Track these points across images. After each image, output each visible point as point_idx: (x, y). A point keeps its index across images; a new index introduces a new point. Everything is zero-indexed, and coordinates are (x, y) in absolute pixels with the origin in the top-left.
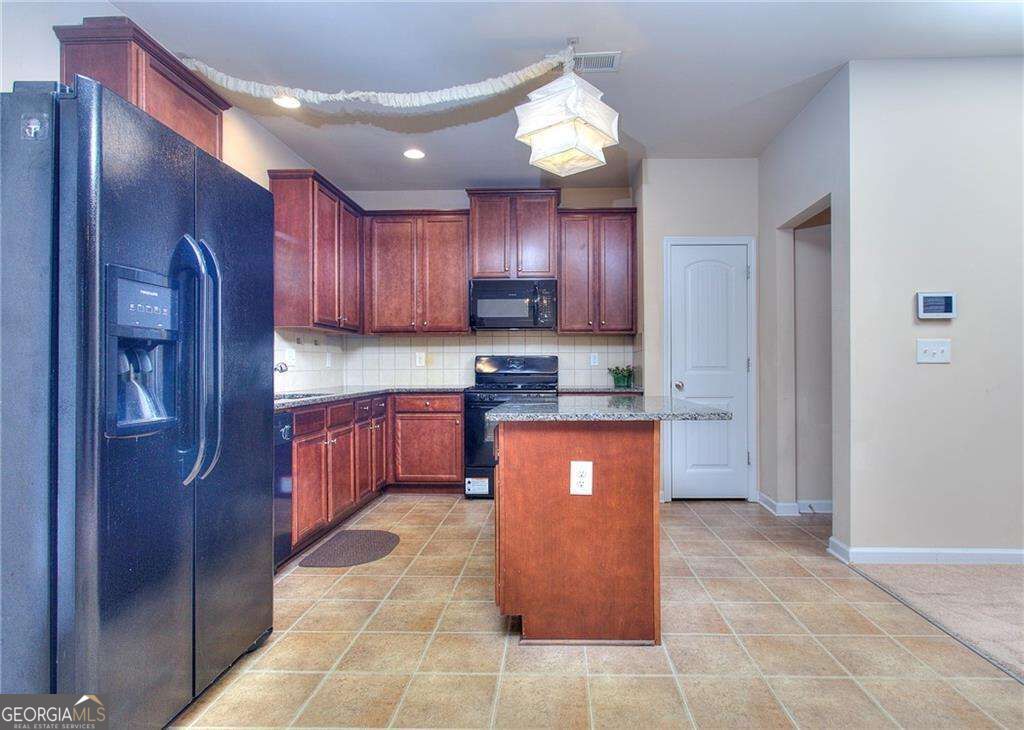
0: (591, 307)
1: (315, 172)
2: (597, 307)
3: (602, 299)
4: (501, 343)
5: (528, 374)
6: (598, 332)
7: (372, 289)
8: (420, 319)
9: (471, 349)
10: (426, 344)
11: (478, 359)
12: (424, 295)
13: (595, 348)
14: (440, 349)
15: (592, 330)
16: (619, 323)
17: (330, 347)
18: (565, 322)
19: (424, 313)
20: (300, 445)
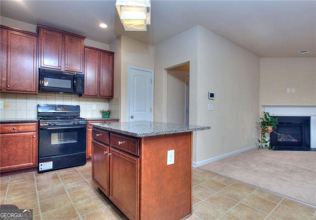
0: (97, 87)
2: (99, 87)
3: (101, 84)
4: (50, 99)
5: (66, 113)
6: (99, 97)
9: (36, 101)
10: (4, 98)
11: (38, 106)
13: (94, 103)
15: (97, 96)
16: (107, 93)
18: (86, 92)
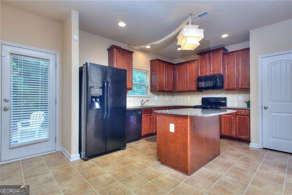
0: (235, 82)
1: (157, 59)
2: (238, 81)
3: (239, 79)
7: (176, 82)
8: (186, 88)
10: (190, 95)
12: (187, 82)
13: (240, 95)
14: (194, 96)
15: (235, 89)
17: (168, 96)
18: (226, 87)
19: (187, 87)
20: (144, 116)
